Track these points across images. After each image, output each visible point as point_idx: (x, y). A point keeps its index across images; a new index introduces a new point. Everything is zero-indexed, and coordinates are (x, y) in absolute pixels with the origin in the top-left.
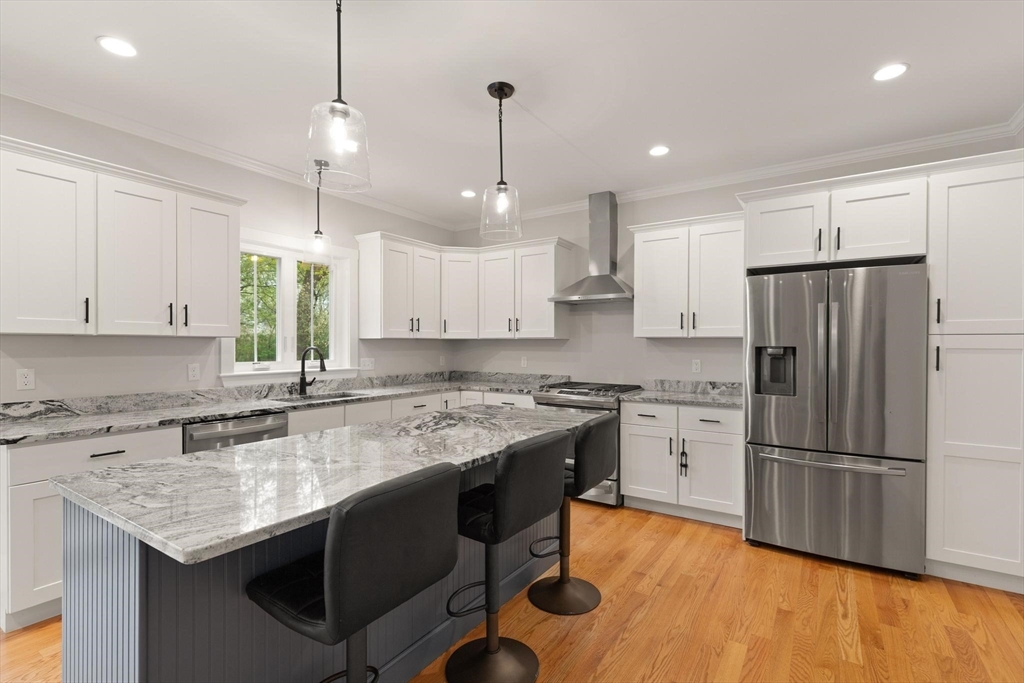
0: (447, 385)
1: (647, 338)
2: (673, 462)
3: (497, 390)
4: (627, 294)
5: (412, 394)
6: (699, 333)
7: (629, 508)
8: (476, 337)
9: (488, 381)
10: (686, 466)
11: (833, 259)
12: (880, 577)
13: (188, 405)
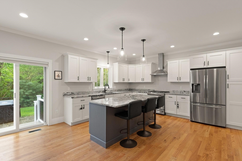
0: (129, 91)
1: (171, 82)
2: (176, 106)
3: (140, 92)
4: (166, 73)
5: (124, 93)
6: (181, 81)
7: (167, 115)
8: (135, 82)
9: (137, 91)
10: (178, 107)
11: (207, 67)
12: (217, 127)
13: (89, 94)
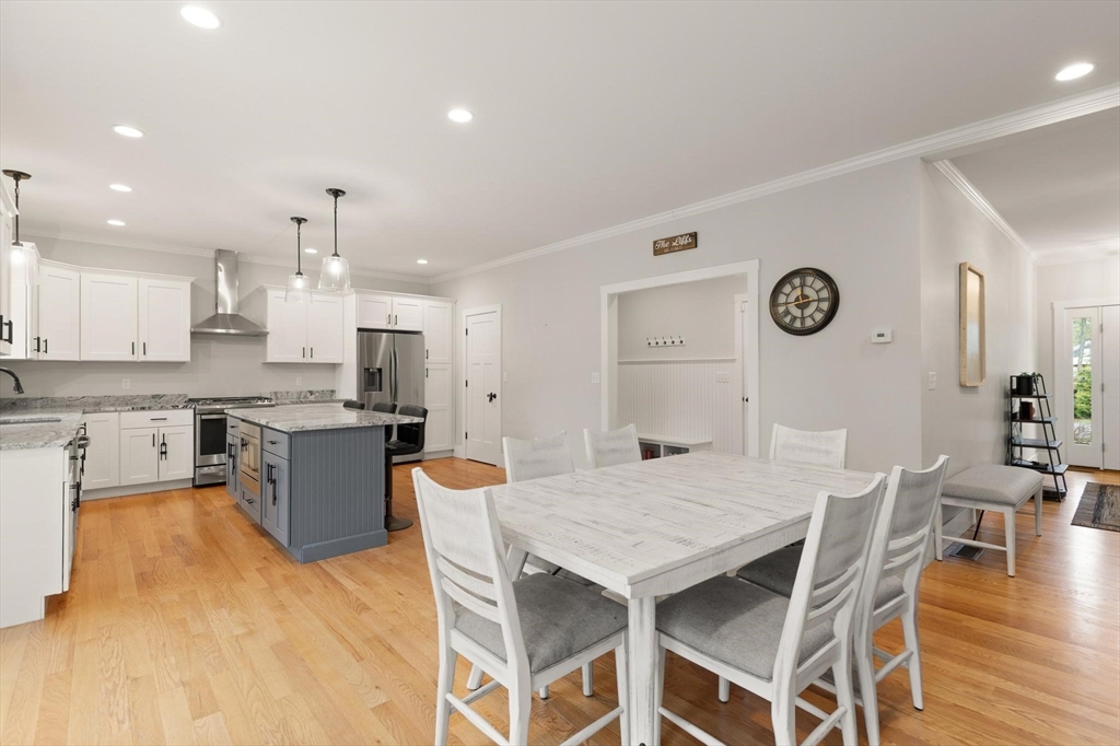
3: (143, 408)
6: (314, 360)
8: (78, 359)
11: (392, 328)
